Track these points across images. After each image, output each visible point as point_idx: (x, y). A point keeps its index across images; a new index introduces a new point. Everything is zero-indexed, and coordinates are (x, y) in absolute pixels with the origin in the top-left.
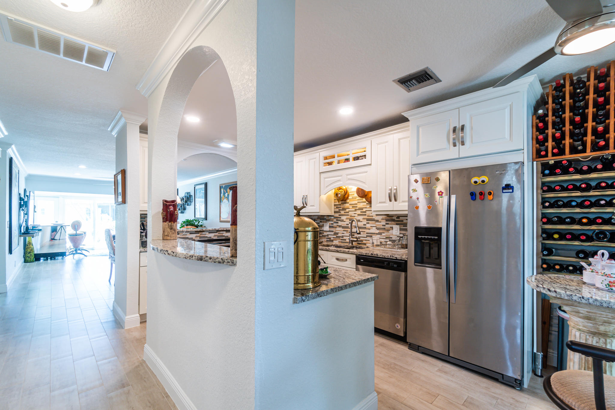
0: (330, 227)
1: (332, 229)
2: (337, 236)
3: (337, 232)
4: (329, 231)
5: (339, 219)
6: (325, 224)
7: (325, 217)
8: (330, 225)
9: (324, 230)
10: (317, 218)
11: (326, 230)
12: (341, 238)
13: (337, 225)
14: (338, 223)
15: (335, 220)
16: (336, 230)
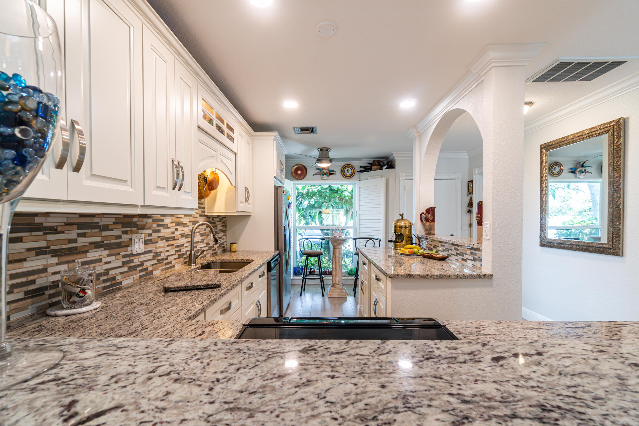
0: (147, 242)
1: (151, 247)
2: (158, 260)
3: (158, 250)
4: (146, 253)
5: (161, 223)
6: (134, 236)
7: (135, 220)
8: (146, 239)
9: (134, 252)
10: (114, 223)
11: (139, 252)
12: (165, 262)
13: (159, 237)
14: (159, 231)
15: (154, 226)
16: (156, 248)
